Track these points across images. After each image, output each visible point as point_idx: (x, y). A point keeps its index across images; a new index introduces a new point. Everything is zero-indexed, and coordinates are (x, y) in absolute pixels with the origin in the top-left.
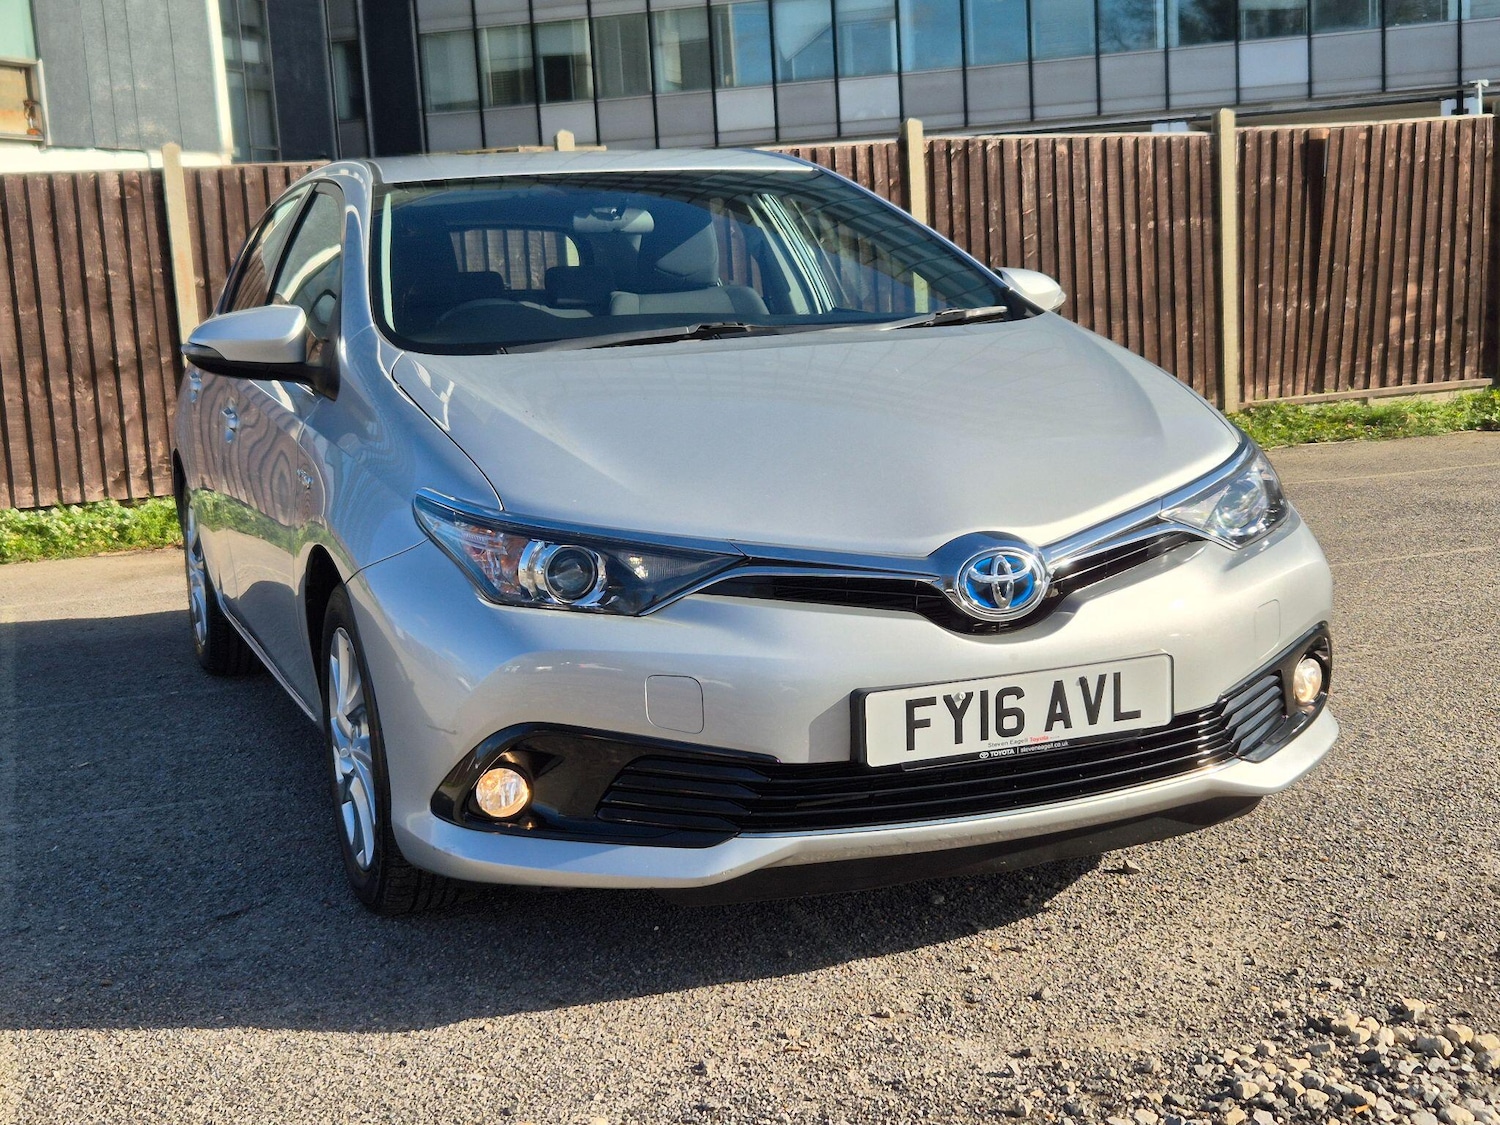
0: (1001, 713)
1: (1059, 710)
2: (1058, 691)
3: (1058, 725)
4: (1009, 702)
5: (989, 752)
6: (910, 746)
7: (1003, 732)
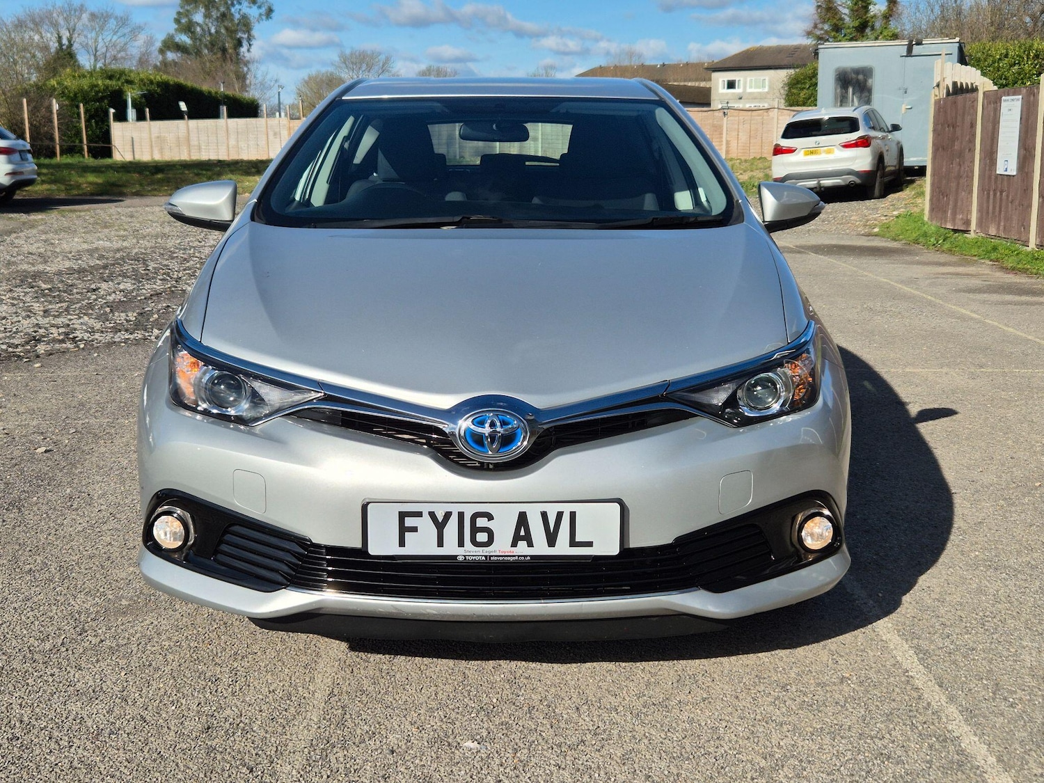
0: (475, 530)
1: (522, 533)
2: (522, 519)
3: (522, 545)
4: (481, 522)
5: (465, 556)
6: (402, 543)
7: (475, 543)
